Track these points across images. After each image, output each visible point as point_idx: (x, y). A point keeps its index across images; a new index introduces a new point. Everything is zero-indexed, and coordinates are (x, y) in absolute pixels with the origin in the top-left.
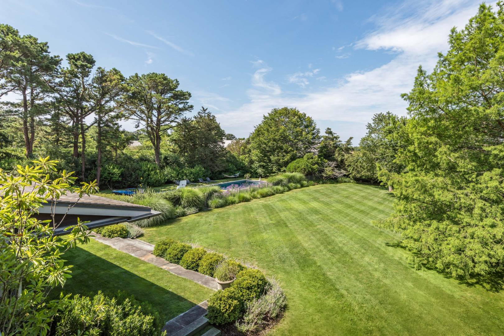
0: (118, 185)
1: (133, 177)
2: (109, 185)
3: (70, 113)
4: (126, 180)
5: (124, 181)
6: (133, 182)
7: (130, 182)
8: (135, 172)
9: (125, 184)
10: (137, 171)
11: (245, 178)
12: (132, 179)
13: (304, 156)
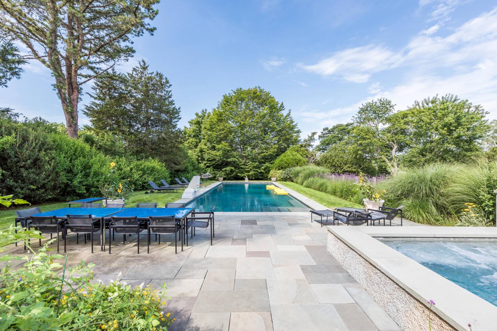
11: (218, 180)
12: (43, 176)
13: (287, 149)
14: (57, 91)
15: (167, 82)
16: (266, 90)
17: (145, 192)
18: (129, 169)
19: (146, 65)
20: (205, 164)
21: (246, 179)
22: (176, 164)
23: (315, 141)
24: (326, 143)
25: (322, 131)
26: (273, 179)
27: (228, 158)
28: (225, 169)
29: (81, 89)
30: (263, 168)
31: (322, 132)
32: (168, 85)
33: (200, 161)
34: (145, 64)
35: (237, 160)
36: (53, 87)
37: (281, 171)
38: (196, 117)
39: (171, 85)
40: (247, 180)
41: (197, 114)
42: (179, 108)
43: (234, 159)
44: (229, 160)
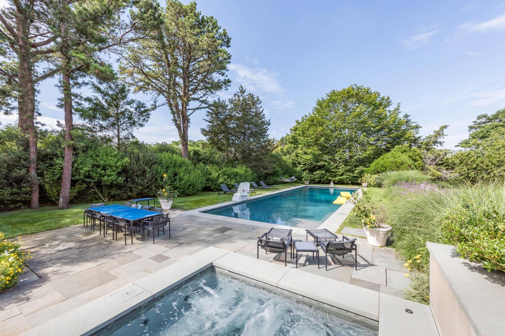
0: (118, 192)
1: (148, 176)
2: (101, 192)
3: (12, 37)
4: (133, 182)
5: (129, 185)
6: (148, 187)
7: (141, 186)
8: (150, 168)
9: (131, 191)
10: (155, 166)
11: (303, 183)
12: (146, 181)
13: (391, 149)
14: (175, 124)
15: (258, 100)
16: (366, 86)
17: (218, 192)
18: (217, 174)
19: (244, 90)
20: (301, 168)
21: (332, 183)
22: (265, 169)
23: (445, 137)
24: (480, 135)
25: (475, 120)
26: (364, 184)
27: (317, 162)
28: (315, 172)
29: (189, 119)
30: (357, 171)
31: (475, 122)
32: (259, 102)
33: (297, 165)
34: (242, 88)
35: (326, 163)
36: (172, 121)
37: (376, 176)
38: (296, 124)
39: (261, 102)
40: (332, 185)
41: (297, 122)
42: (269, 120)
43: (323, 163)
44: (319, 164)
